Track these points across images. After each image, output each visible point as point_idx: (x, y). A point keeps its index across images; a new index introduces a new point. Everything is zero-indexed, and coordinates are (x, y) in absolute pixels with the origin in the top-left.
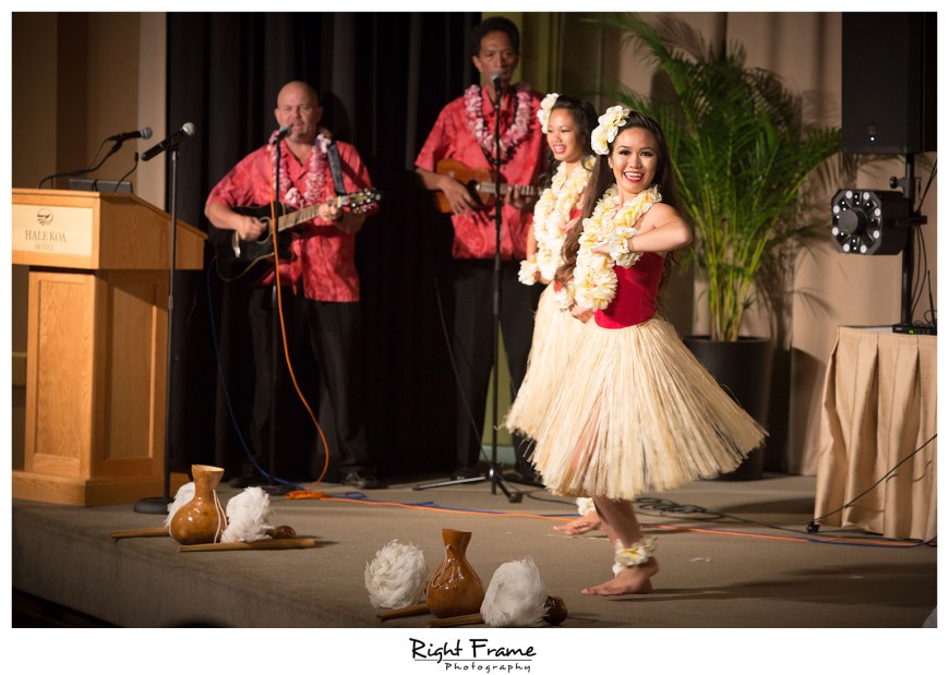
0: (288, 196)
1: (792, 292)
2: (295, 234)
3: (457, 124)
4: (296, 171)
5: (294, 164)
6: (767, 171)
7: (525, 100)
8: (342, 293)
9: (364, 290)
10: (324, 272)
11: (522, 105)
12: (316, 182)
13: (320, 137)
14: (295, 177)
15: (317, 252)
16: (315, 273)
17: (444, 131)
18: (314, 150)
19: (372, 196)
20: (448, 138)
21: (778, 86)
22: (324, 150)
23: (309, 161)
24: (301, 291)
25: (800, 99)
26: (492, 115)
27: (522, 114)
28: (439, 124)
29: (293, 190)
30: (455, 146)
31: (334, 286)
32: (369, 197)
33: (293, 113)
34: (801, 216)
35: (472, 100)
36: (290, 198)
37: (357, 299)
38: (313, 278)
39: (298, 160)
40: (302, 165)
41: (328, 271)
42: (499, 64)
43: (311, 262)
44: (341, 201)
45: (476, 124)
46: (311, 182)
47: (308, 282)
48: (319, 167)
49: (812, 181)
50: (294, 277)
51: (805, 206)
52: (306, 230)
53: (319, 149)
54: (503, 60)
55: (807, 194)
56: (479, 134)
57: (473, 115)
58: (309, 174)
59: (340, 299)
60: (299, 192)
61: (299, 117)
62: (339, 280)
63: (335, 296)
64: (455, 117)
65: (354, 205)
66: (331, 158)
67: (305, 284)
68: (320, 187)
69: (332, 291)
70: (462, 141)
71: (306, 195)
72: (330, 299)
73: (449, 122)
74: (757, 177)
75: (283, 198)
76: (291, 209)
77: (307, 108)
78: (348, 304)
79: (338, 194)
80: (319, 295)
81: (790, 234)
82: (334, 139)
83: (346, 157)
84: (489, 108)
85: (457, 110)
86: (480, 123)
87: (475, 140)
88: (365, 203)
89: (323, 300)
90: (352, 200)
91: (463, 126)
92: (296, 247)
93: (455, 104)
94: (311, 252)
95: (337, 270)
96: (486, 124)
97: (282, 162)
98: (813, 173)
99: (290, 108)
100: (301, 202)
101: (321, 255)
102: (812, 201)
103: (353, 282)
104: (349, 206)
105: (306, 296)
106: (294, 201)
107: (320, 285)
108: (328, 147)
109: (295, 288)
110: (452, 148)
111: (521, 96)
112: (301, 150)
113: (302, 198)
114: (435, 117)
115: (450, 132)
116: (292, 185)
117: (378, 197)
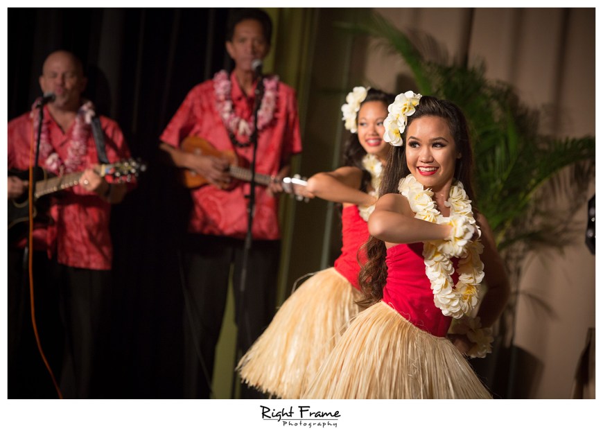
0: (49, 161)
1: (517, 293)
2: (54, 200)
3: (205, 104)
4: (58, 137)
5: (56, 132)
6: (505, 176)
7: (272, 89)
8: (96, 262)
9: (116, 260)
10: (80, 239)
11: (269, 94)
12: (77, 150)
13: (85, 108)
14: (57, 143)
15: (75, 218)
16: (71, 240)
17: (191, 110)
18: (77, 120)
19: (137, 166)
20: (195, 117)
21: (516, 99)
22: (88, 119)
23: (71, 130)
24: (55, 255)
25: (536, 113)
26: (239, 99)
27: (268, 102)
28: (187, 103)
29: (54, 156)
30: (201, 125)
31: (89, 253)
32: (133, 167)
33: (58, 80)
34: (531, 222)
35: (221, 84)
36: (51, 163)
37: (108, 267)
38: (68, 244)
39: (60, 127)
40: (63, 133)
41: (83, 238)
42: (249, 50)
43: (68, 228)
44: (104, 170)
45: (224, 106)
46: (73, 150)
47: (63, 248)
48: (82, 136)
49: (544, 189)
50: (49, 242)
51: (536, 212)
52: (66, 197)
53: (83, 119)
54: (253, 47)
55: (538, 201)
56: (226, 116)
57: (222, 97)
58: (72, 143)
59: (93, 266)
60: (60, 158)
61: (63, 84)
62: (93, 248)
63: (88, 263)
64: (204, 97)
65: (118, 174)
66: (94, 129)
67: (59, 249)
68: (82, 156)
69: (86, 258)
70: (207, 122)
71: (67, 162)
72: (83, 265)
73: (197, 102)
74: (494, 180)
75: (43, 162)
76: (52, 175)
77: (72, 77)
78: (101, 272)
79: (101, 162)
80: (73, 261)
81: (519, 237)
82: (99, 112)
83: (109, 132)
84: (237, 92)
85: (206, 92)
86: (228, 106)
87: (221, 122)
88: (130, 172)
89: (76, 265)
90: (116, 169)
91: (211, 108)
92: (54, 212)
93: (204, 86)
94: (68, 218)
95: (92, 238)
96: (234, 107)
97: (44, 128)
98: (545, 182)
99: (55, 75)
100: (62, 169)
101: (78, 221)
102: (543, 208)
103: (106, 250)
104: (113, 176)
105: (59, 261)
106: (54, 167)
107: (74, 250)
108: (93, 118)
109: (49, 252)
110: (197, 128)
111: (269, 84)
112: (64, 118)
113: (63, 164)
114: (183, 96)
115: (197, 112)
116: (54, 151)
117: (143, 168)
